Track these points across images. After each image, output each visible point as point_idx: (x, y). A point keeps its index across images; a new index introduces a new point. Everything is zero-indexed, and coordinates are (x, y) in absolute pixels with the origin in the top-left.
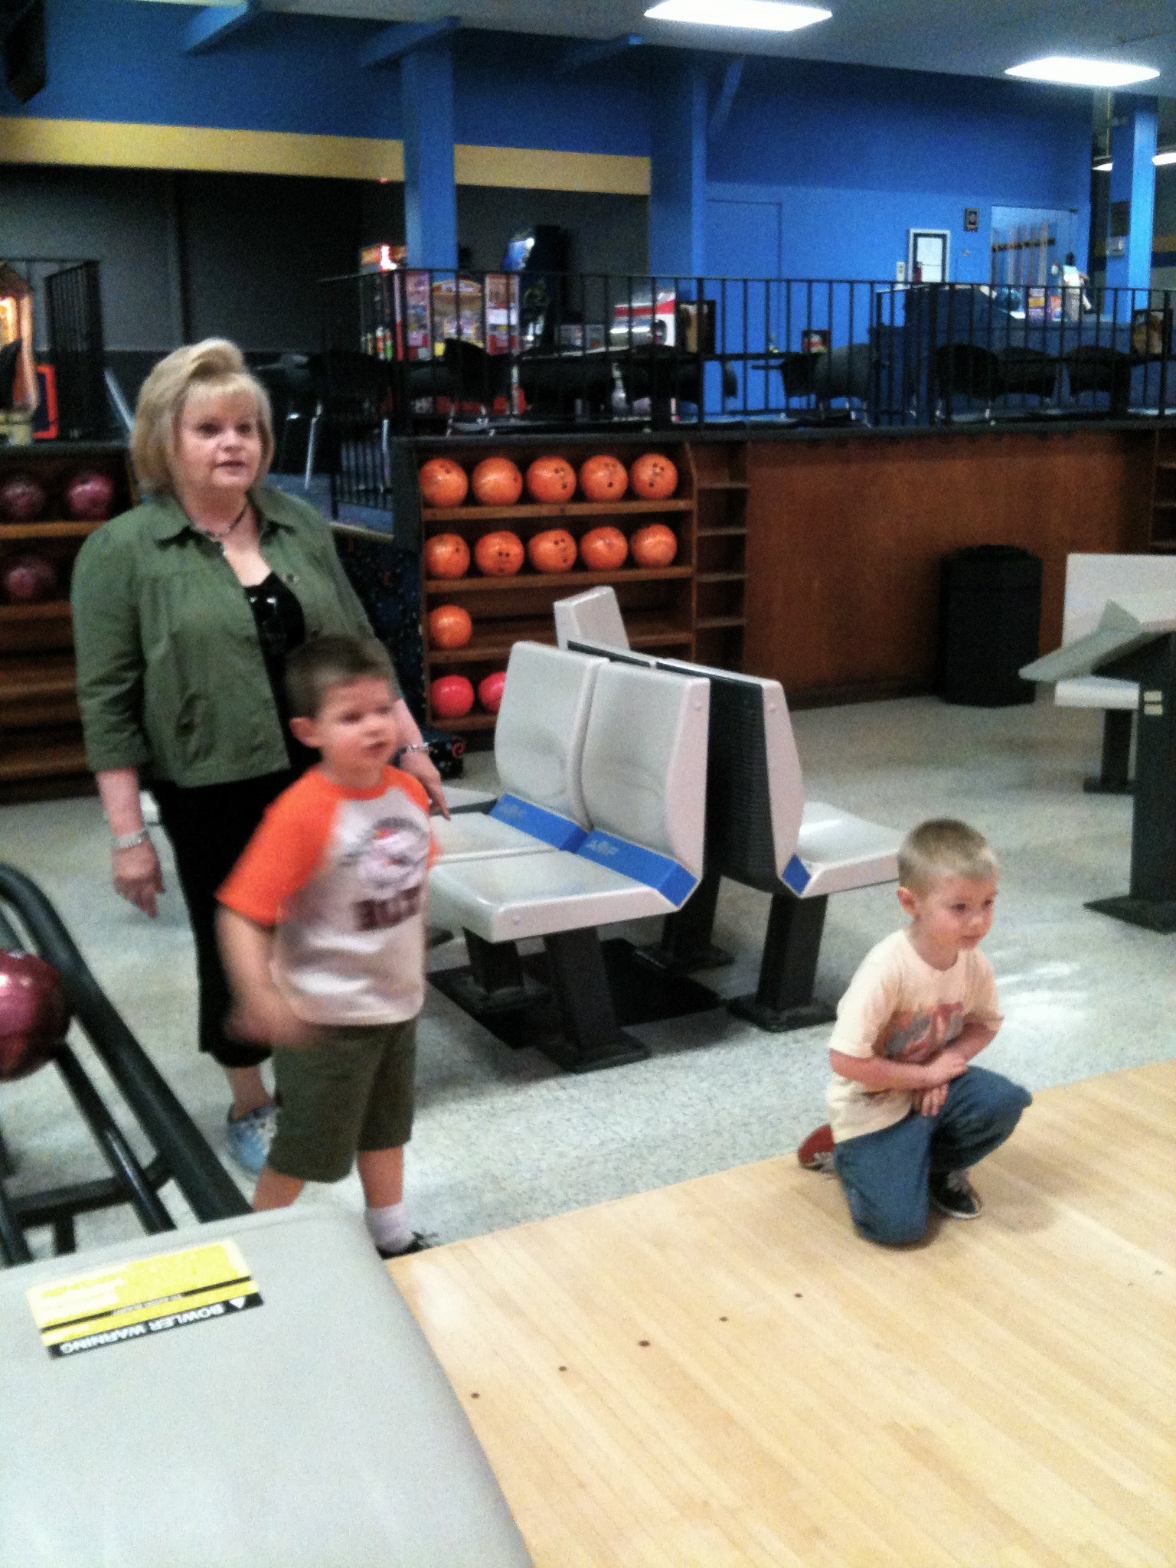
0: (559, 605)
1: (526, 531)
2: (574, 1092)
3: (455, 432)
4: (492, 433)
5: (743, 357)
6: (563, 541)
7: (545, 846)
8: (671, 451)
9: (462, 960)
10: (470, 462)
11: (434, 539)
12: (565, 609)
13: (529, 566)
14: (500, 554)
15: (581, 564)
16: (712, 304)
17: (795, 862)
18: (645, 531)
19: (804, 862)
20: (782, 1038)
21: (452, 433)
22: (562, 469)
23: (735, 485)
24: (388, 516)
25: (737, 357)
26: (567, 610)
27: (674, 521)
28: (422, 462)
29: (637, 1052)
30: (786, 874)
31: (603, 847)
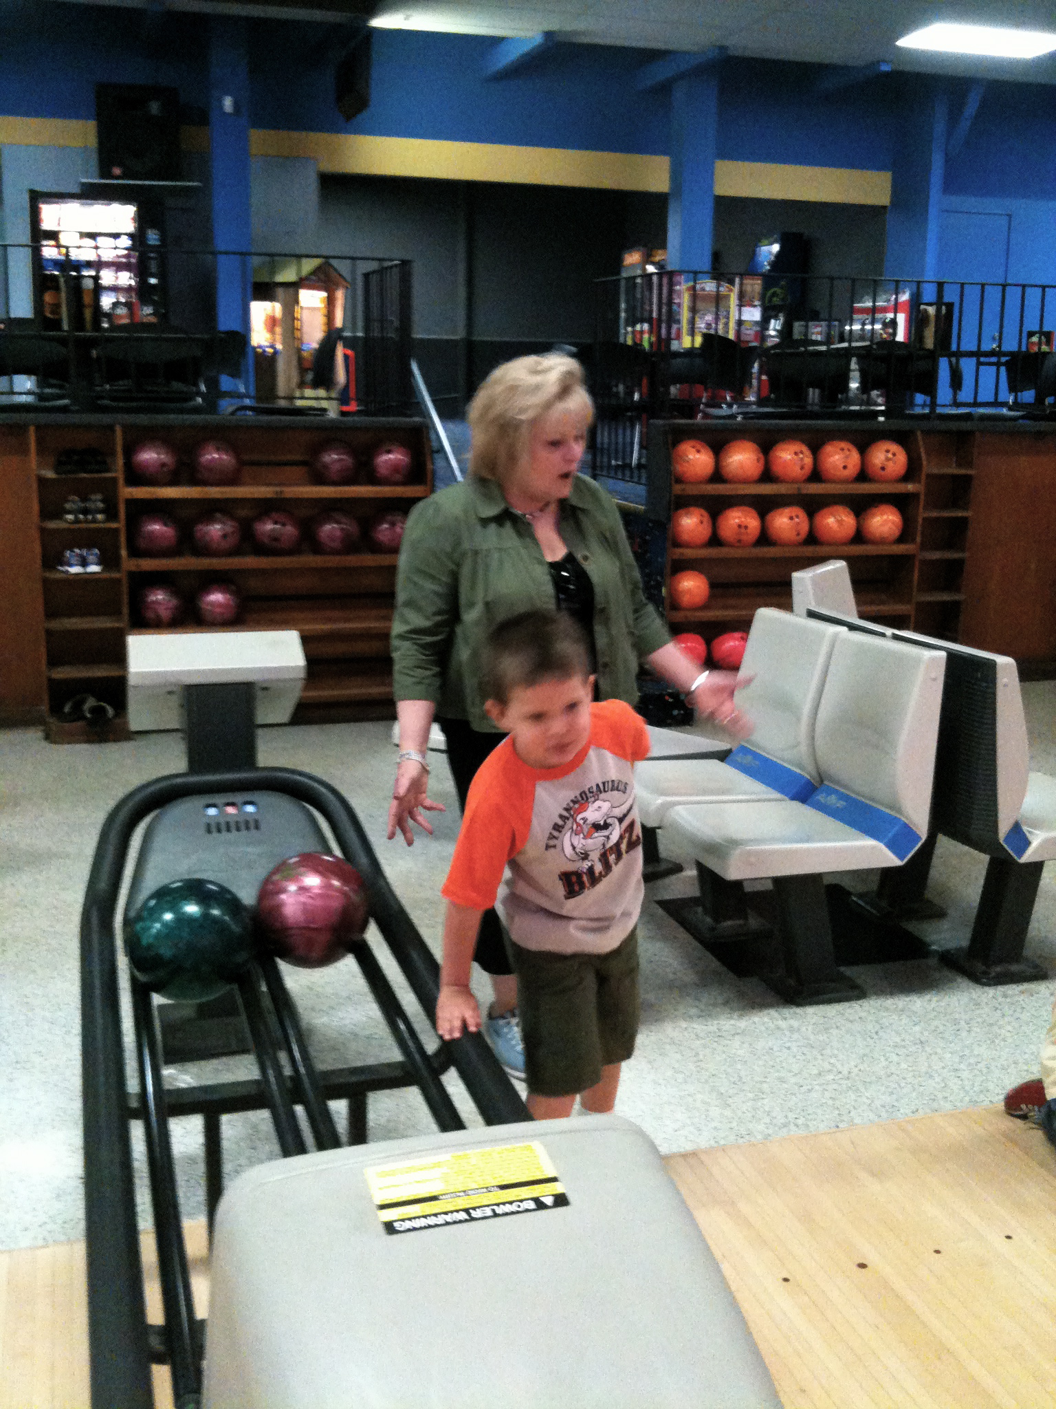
0: (796, 575)
1: (764, 506)
2: (795, 1023)
3: (706, 416)
4: (739, 418)
5: (977, 354)
6: (797, 517)
7: (776, 795)
8: (902, 438)
9: (693, 891)
10: (718, 443)
11: (681, 512)
12: (802, 579)
13: (765, 538)
14: (740, 526)
15: (812, 538)
16: (950, 306)
17: (1017, 829)
18: (875, 510)
19: (1025, 828)
20: (991, 991)
21: (703, 418)
22: (802, 452)
23: (963, 471)
24: (641, 490)
25: (970, 354)
26: (803, 579)
27: (901, 502)
28: (676, 443)
29: (852, 992)
30: (1006, 839)
31: (832, 800)
